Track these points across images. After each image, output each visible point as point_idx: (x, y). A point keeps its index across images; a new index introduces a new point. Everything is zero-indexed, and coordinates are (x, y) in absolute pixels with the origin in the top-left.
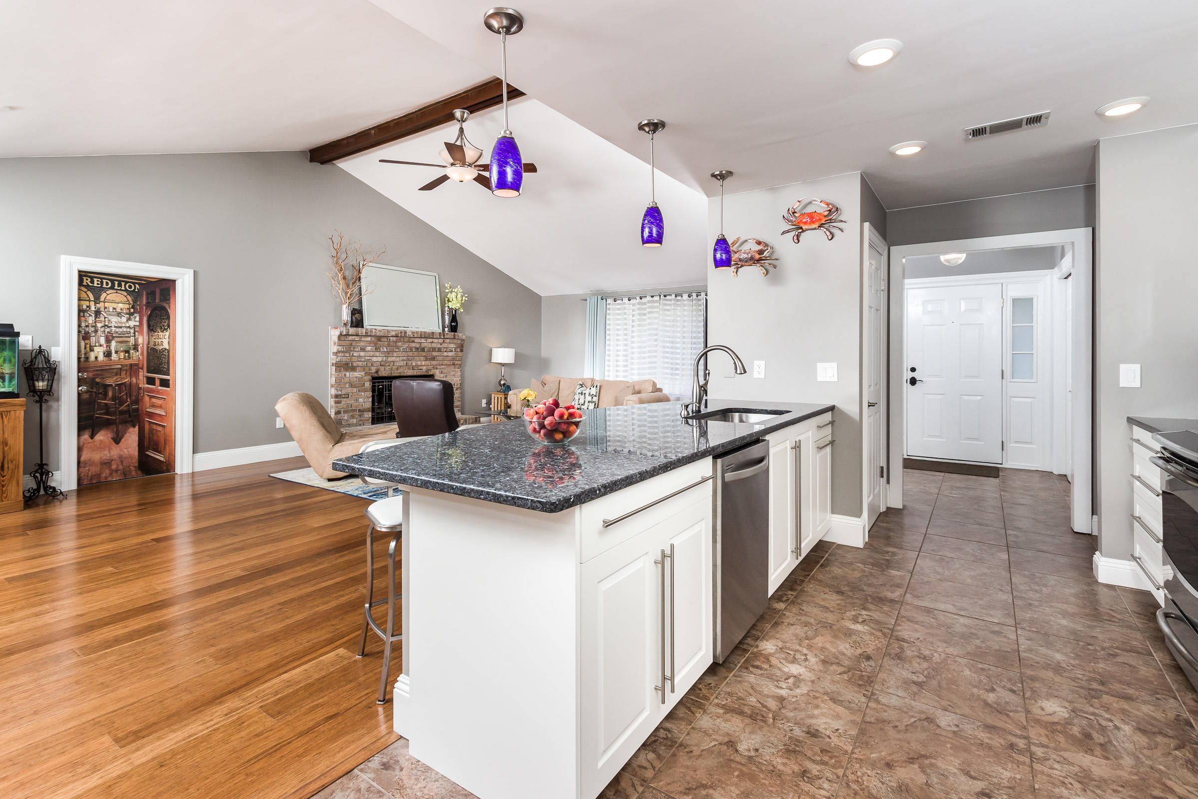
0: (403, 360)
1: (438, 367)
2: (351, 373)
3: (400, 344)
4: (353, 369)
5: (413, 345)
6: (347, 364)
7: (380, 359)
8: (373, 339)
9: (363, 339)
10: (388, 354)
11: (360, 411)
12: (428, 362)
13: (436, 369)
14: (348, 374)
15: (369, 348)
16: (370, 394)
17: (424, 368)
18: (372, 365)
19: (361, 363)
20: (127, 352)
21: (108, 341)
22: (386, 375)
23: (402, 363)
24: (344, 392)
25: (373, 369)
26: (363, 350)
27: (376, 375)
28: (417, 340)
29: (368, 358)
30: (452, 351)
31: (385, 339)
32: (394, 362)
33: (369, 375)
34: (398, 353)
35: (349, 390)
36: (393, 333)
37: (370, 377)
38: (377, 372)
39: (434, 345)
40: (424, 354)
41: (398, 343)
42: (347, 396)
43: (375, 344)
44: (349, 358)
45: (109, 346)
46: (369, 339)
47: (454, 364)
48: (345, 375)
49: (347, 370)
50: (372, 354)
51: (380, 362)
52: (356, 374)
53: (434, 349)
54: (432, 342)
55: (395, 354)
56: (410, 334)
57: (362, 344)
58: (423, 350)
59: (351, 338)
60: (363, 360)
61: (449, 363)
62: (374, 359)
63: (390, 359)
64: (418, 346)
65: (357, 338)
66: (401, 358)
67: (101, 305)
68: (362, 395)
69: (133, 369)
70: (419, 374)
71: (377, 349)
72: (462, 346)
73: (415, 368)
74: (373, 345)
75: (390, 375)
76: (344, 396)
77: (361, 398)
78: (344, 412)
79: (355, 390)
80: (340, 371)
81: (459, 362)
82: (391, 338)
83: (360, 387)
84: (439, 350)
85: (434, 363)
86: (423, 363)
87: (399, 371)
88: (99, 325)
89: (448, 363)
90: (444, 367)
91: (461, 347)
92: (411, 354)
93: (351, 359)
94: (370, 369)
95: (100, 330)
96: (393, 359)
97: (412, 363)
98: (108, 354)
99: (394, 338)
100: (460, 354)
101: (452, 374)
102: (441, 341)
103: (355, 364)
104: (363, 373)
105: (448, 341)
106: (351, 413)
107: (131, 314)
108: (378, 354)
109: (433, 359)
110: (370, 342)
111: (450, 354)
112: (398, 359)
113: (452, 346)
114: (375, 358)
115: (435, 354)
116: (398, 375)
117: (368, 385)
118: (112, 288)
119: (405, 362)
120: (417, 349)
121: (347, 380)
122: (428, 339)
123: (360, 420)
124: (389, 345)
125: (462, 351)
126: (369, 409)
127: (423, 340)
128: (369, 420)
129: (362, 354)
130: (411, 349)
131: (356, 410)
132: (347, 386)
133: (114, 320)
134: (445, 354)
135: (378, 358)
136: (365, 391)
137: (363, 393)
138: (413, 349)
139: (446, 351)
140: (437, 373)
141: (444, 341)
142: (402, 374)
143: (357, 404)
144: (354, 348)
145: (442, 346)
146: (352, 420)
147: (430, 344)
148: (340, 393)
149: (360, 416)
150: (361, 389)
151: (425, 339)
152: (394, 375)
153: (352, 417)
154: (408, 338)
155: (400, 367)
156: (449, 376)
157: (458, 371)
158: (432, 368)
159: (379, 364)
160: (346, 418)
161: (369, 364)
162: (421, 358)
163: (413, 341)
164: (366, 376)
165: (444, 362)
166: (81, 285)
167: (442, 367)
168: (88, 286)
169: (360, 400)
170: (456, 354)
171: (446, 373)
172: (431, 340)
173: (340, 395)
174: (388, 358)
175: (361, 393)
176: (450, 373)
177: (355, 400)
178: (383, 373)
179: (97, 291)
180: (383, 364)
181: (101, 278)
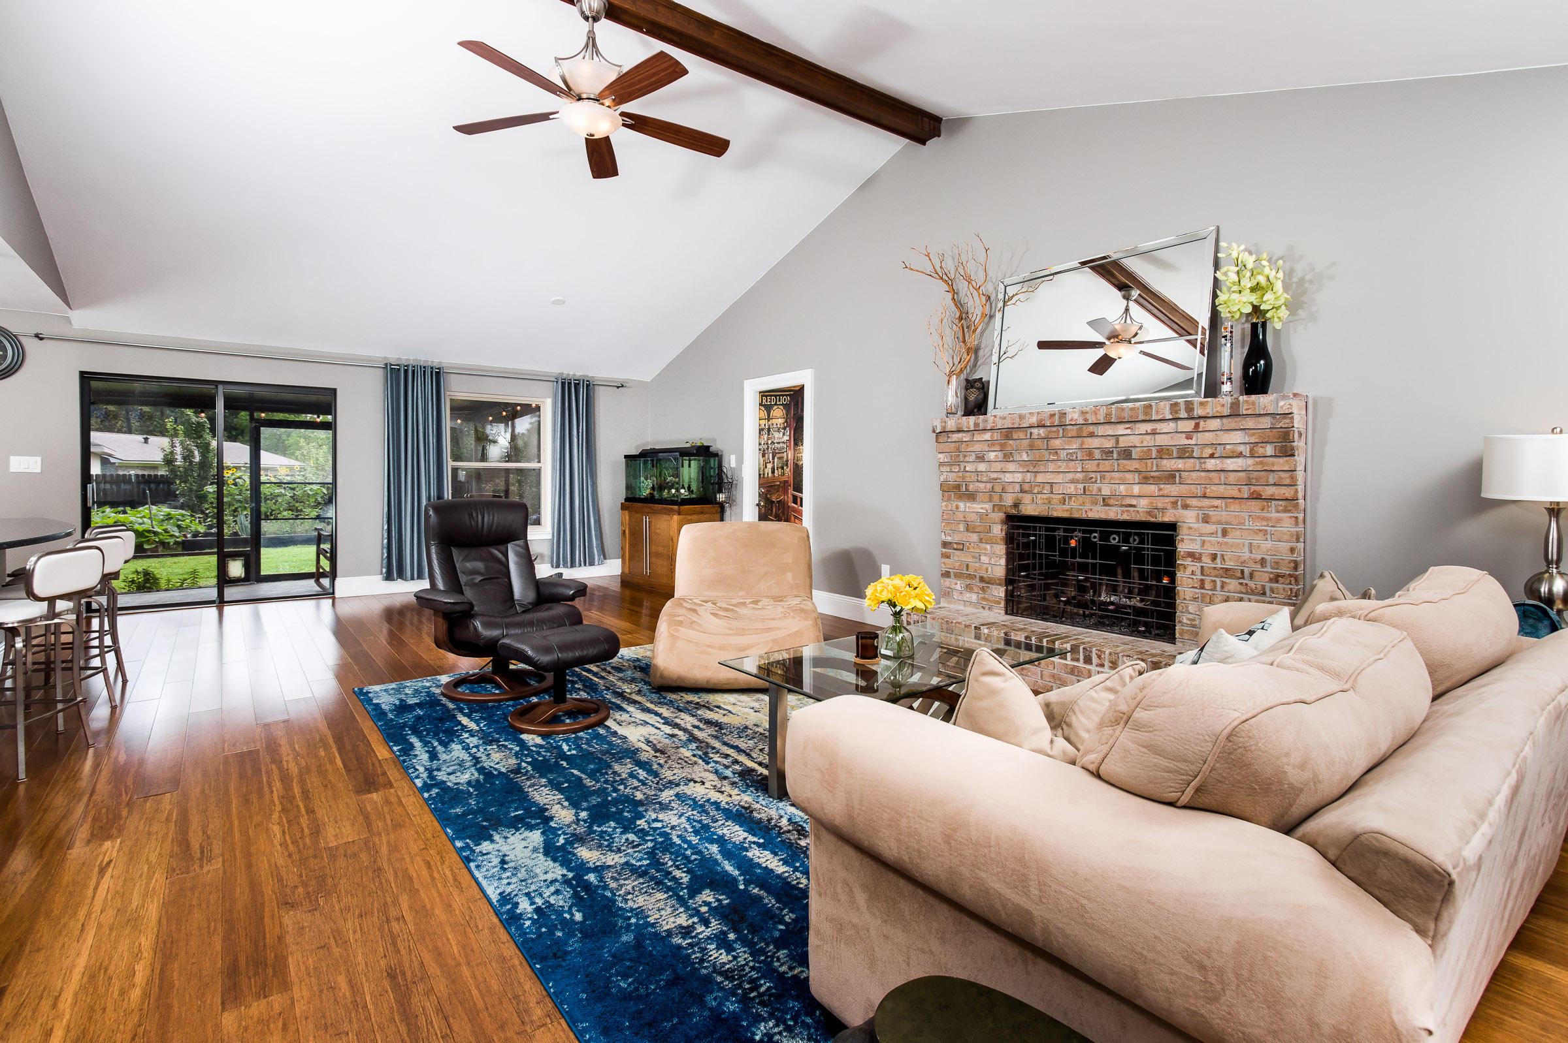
0: (1073, 481)
1: (1190, 502)
2: (968, 505)
3: (1057, 443)
4: (971, 497)
5: (1094, 443)
6: (958, 487)
7: (1018, 477)
8: (997, 436)
9: (977, 437)
10: (1034, 466)
11: (982, 579)
12: (1152, 489)
13: (1185, 507)
14: (962, 505)
15: (992, 456)
16: (1001, 549)
17: (1143, 503)
18: (1004, 491)
19: (982, 486)
20: (782, 468)
21: (773, 459)
22: (1036, 513)
23: (1071, 489)
24: (957, 538)
25: (1009, 500)
26: (981, 458)
27: (1014, 512)
28: (1101, 430)
29: (995, 475)
30: (1240, 455)
31: (1021, 435)
32: (1051, 484)
33: (999, 510)
34: (1059, 463)
35: (965, 537)
36: (1034, 420)
37: (1002, 515)
38: (1016, 505)
39: (1161, 440)
40: (1133, 465)
41: (1052, 441)
42: (961, 547)
43: (1002, 447)
44: (961, 474)
45: (773, 463)
46: (987, 436)
47: (1257, 497)
48: (957, 507)
49: (960, 497)
50: (997, 466)
51: (1021, 484)
52: (977, 507)
53: (1163, 452)
54: (1154, 433)
55: (1051, 467)
56: (1076, 416)
57: (977, 447)
58: (1126, 454)
59: (955, 437)
60: (984, 479)
61: (1236, 494)
62: (1008, 478)
63: (1040, 478)
64: (1109, 444)
65: (966, 437)
66: (1070, 476)
67: (770, 422)
68: (986, 549)
69: (785, 484)
70: (1125, 517)
71: (1007, 458)
72: (1285, 436)
73: (1112, 502)
74: (998, 448)
75: (1044, 514)
76: (955, 546)
77: (986, 555)
78: (958, 576)
79: (975, 537)
80: (949, 499)
81: (1287, 492)
82: (1035, 431)
83: (983, 531)
84: (1184, 453)
85: (1173, 489)
86: (1136, 489)
87: (1066, 507)
88: (770, 442)
89: (1233, 491)
91: (1285, 442)
92: (1091, 466)
93: (963, 477)
94: (1001, 499)
95: (770, 446)
96: (1049, 478)
97: (1100, 489)
98: (773, 472)
99: (1042, 431)
100: (1281, 463)
101: (1249, 524)
103: (971, 488)
104: (988, 506)
105: (1214, 424)
106: (968, 582)
107: (784, 428)
108: (1011, 467)
109: (1171, 477)
110: (991, 443)
111: (1231, 464)
112: (1059, 478)
113: (1238, 437)
114: (1007, 475)
115: (1169, 464)
116: (1065, 515)
117: (998, 530)
118: (776, 404)
119: (1081, 486)
120: (1107, 453)
121: (960, 516)
122: (1138, 425)
123: (984, 599)
124: (1032, 447)
125: (1287, 452)
126: (999, 579)
127: (1121, 430)
128: (999, 603)
129: (982, 467)
130: (1090, 454)
131: (975, 576)
132: (962, 527)
133: (777, 435)
134: (1211, 464)
135: (1014, 476)
136: (992, 542)
137: (988, 547)
138: (1097, 454)
139: (1212, 456)
140: (1188, 519)
141: (1197, 425)
142: (1076, 515)
143: (977, 565)
144: (965, 456)
145: (1193, 442)
146: (968, 595)
147: (1148, 437)
148: (949, 539)
149: (983, 589)
150: (985, 537)
151: (1128, 426)
152: (1055, 514)
153: (969, 588)
154: (1075, 428)
155: (1070, 498)
156: (1238, 533)
157: (1279, 520)
158: (1169, 506)
159: (1017, 487)
160: (958, 587)
161: (998, 488)
162: (1128, 475)
163: (1092, 435)
164: (994, 511)
165: (1214, 488)
166: (761, 405)
167: (1206, 502)
168: (765, 406)
169: (983, 558)
170: (1261, 463)
171: (1227, 523)
172: (1148, 427)
173: (951, 543)
174: (1036, 476)
175: (984, 545)
176: (1244, 524)
177: (974, 557)
178: (1029, 509)
179: (768, 408)
180: (1026, 487)
181: (771, 396)
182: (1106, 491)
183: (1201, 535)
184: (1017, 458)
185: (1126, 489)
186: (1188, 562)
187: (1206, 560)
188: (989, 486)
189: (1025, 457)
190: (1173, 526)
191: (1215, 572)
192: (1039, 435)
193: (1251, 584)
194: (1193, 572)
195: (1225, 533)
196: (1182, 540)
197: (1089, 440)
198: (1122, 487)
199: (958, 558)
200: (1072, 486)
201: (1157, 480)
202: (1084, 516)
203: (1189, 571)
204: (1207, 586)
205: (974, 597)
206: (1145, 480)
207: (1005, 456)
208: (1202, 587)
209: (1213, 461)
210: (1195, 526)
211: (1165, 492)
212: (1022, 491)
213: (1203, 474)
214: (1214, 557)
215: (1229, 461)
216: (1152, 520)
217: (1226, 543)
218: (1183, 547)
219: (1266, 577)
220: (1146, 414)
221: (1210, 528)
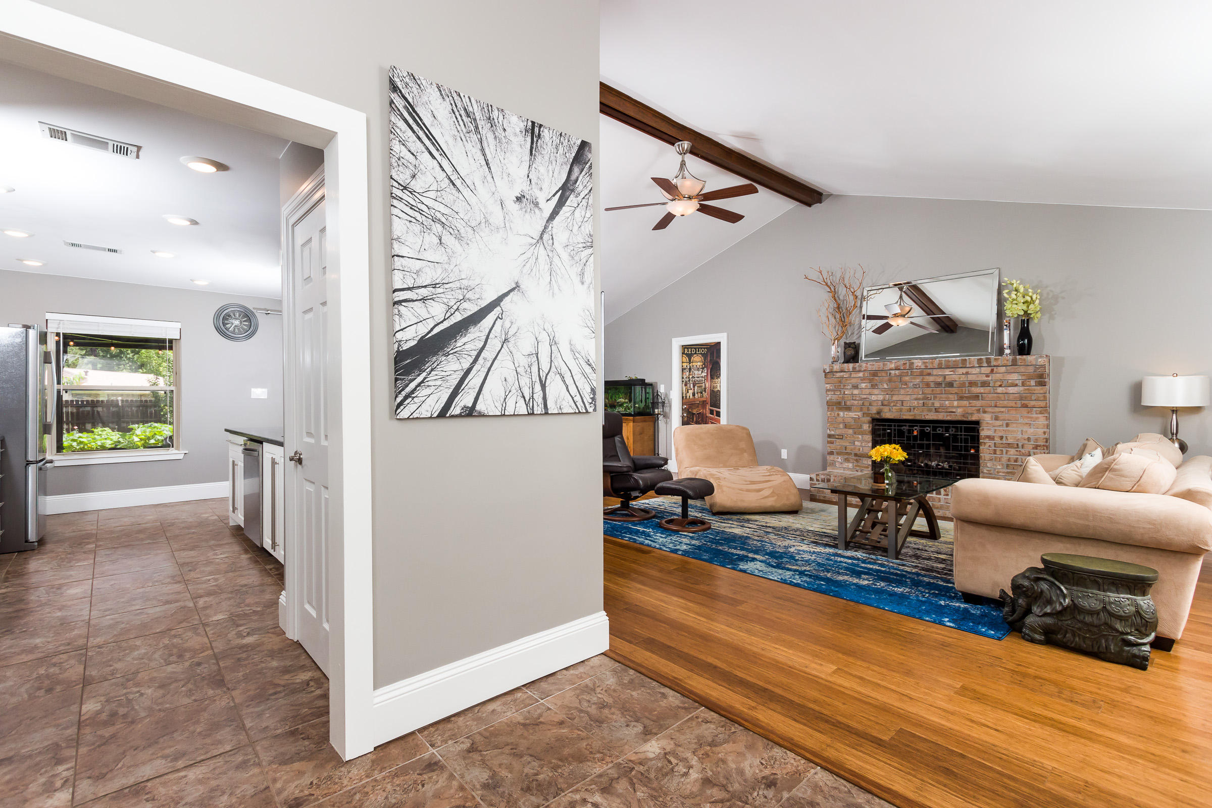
0: (916, 399)
1: (987, 409)
2: (845, 413)
3: (907, 378)
4: (848, 409)
5: (931, 379)
6: (839, 403)
7: (881, 397)
9: (854, 375)
10: (891, 391)
11: (856, 455)
12: (965, 403)
13: (985, 412)
14: (841, 414)
15: (863, 385)
16: (869, 437)
17: (960, 410)
18: (871, 405)
19: (856, 402)
20: (701, 393)
21: (694, 387)
22: (892, 417)
23: (915, 404)
24: (838, 432)
25: (874, 410)
26: (856, 387)
27: (877, 417)
28: (935, 372)
29: (865, 396)
30: (1016, 385)
31: (884, 374)
32: (902, 402)
33: (867, 416)
34: (908, 390)
35: (844, 431)
37: (869, 419)
38: (879, 413)
39: (970, 378)
40: (954, 390)
42: (841, 437)
43: (871, 381)
44: (841, 396)
45: (694, 390)
46: (861, 375)
47: (1025, 406)
48: (838, 415)
49: (840, 409)
50: (868, 391)
51: (882, 401)
52: (852, 414)
53: (972, 384)
54: (967, 373)
55: (902, 392)
57: (854, 381)
58: (950, 385)
59: (838, 375)
60: (858, 399)
61: (1014, 405)
62: (874, 398)
63: (895, 398)
64: (940, 380)
65: (846, 375)
66: (915, 396)
67: (691, 365)
68: (858, 438)
69: (704, 403)
70: (949, 418)
71: (874, 386)
72: (1041, 376)
73: (940, 410)
74: (867, 381)
75: (897, 417)
76: (837, 437)
77: (858, 441)
78: (838, 454)
79: (851, 431)
80: (832, 410)
81: (1042, 404)
82: (893, 372)
83: (856, 428)
84: (984, 384)
85: (978, 403)
86: (955, 403)
87: (911, 413)
88: (691, 377)
89: (1012, 404)
90: (1003, 410)
91: (1041, 379)
92: (928, 391)
93: (843, 398)
94: (868, 409)
95: (691, 379)
96: (901, 398)
97: (933, 404)
98: (694, 395)
99: (897, 372)
101: (1021, 421)
102: (984, 370)
103: (848, 403)
104: (860, 414)
105: (1003, 369)
106: (846, 457)
107: (703, 368)
108: (876, 391)
109: (976, 397)
110: (863, 379)
111: (1011, 390)
112: (908, 398)
113: (1014, 377)
114: (873, 396)
115: (976, 390)
116: (910, 418)
117: (867, 427)
118: (695, 353)
119: (921, 402)
120: (938, 384)
121: (840, 420)
122: (957, 369)
124: (890, 381)
125: (1043, 384)
126: (867, 454)
127: (947, 372)
128: (868, 468)
129: (856, 392)
130: (928, 385)
131: (851, 453)
132: (841, 426)
133: (696, 372)
134: (1000, 390)
135: (877, 396)
136: (863, 433)
137: (860, 436)
138: (932, 385)
139: (1000, 386)
140: (986, 418)
141: (992, 370)
142: (918, 418)
143: (853, 447)
144: (844, 386)
145: (990, 378)
146: (846, 464)
147: (964, 376)
148: (833, 433)
149: (857, 461)
150: (857, 430)
151: (952, 370)
152: (905, 417)
153: (847, 460)
154: (919, 370)
155: (914, 409)
156: (1015, 425)
157: (1037, 418)
158: (975, 412)
159: (880, 403)
160: (839, 460)
161: (867, 404)
162: (951, 396)
163: (929, 374)
164: (863, 416)
165: (1001, 402)
166: (683, 353)
167: (997, 409)
168: (686, 354)
169: (856, 443)
170: (1028, 389)
171: (1009, 420)
172: (964, 370)
173: (833, 435)
174: (892, 397)
175: (857, 436)
176: (1017, 420)
177: (850, 443)
178: (888, 414)
179: (690, 356)
180: (886, 403)
181: (692, 348)
182: (937, 404)
183: (994, 426)
184: (880, 386)
185: (950, 404)
186: (987, 441)
187: (997, 440)
188: (861, 402)
189: (886, 386)
190: (977, 423)
191: (1003, 446)
192: (895, 374)
193: (1023, 451)
194: (989, 446)
195: (1007, 425)
196: (983, 430)
197: (927, 377)
198: (947, 402)
199: (838, 443)
200: (916, 402)
201: (968, 398)
202: (923, 418)
203: (987, 445)
204: (998, 453)
205: (850, 465)
206: (961, 398)
207: (872, 385)
208: (995, 453)
209: (1001, 388)
210: (991, 422)
211: (973, 405)
212: (882, 405)
213: (995, 395)
214: (1001, 438)
215: (1010, 388)
216: (965, 419)
217: (1008, 430)
218: (983, 433)
219: (1031, 447)
220: (963, 364)
221: (999, 423)
